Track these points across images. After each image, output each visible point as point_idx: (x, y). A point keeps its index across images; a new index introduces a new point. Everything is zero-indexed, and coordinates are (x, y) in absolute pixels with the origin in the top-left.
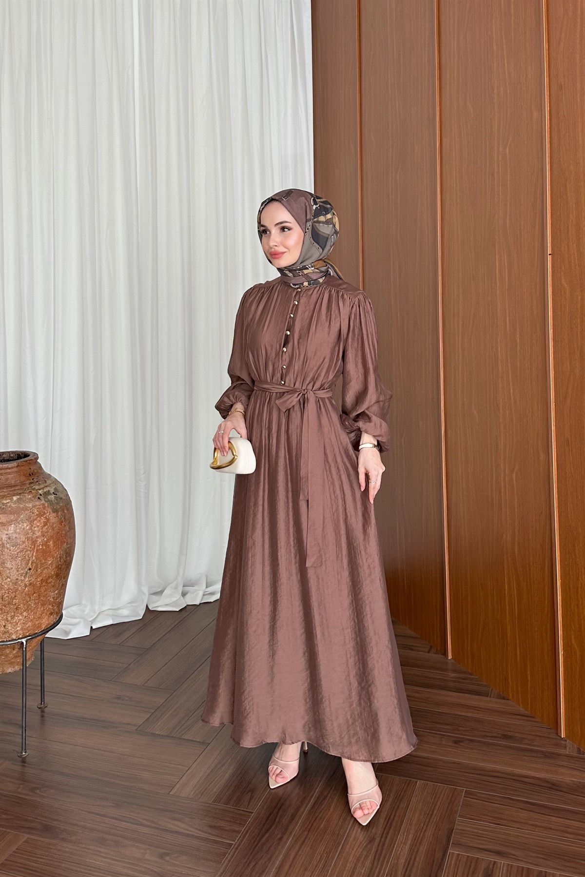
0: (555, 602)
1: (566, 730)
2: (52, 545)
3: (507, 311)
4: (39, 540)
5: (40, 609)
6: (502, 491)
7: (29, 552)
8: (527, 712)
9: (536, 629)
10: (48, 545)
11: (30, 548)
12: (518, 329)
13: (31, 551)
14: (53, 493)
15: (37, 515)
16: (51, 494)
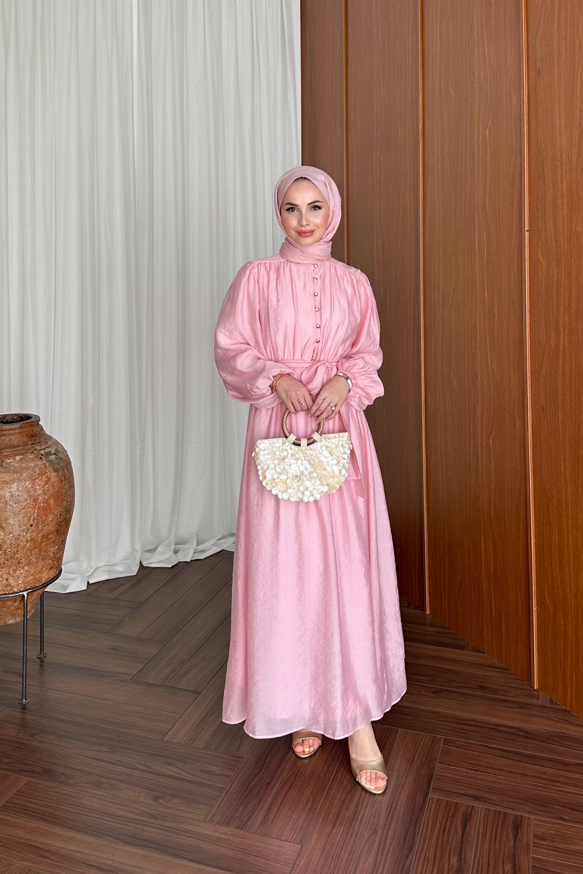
0: (529, 560)
1: (539, 682)
2: (53, 503)
3: (486, 285)
4: (41, 498)
5: (41, 564)
6: (480, 455)
7: (31, 509)
8: (501, 665)
9: (511, 586)
10: (49, 502)
11: (32, 505)
12: (496, 302)
13: (32, 509)
14: (54, 453)
15: (39, 474)
16: (52, 455)
